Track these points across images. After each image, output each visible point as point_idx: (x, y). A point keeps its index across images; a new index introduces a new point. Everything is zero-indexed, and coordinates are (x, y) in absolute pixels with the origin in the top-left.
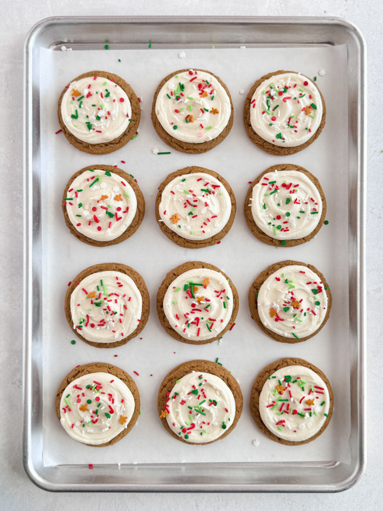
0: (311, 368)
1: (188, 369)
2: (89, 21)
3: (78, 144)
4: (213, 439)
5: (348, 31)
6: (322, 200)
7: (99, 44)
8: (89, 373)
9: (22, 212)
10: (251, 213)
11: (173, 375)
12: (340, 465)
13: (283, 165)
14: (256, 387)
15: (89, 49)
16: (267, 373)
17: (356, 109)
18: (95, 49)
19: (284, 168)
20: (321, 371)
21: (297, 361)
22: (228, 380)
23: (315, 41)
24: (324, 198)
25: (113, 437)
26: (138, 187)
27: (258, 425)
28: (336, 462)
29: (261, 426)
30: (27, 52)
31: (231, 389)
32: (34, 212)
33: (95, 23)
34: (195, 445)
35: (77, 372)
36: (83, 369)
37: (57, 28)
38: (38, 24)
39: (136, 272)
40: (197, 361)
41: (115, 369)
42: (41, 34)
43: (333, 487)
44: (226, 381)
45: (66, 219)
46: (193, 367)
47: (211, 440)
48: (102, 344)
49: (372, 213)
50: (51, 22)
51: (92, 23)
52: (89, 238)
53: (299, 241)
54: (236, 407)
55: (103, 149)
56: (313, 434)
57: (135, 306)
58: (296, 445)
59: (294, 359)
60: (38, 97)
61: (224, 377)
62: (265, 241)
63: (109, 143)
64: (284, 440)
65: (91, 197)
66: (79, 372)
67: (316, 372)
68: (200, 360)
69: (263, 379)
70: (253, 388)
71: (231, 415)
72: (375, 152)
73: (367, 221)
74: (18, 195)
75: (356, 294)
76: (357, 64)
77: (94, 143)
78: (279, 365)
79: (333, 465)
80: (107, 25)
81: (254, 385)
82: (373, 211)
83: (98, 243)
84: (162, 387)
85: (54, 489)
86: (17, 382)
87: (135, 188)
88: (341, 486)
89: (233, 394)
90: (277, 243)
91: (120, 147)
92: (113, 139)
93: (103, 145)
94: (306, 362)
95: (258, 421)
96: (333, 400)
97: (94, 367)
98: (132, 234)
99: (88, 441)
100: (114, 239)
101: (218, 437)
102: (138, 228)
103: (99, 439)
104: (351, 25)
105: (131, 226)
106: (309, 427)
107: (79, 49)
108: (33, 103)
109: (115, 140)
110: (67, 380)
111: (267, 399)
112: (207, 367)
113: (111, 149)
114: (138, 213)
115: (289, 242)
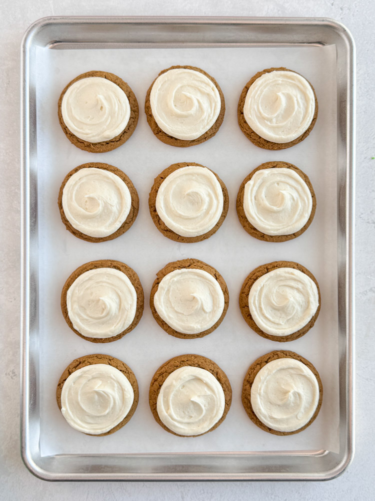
0: (301, 361)
1: (178, 364)
2: (85, 21)
3: (79, 143)
4: (203, 432)
5: (337, 31)
6: (312, 197)
7: (94, 43)
8: (90, 364)
9: (20, 207)
10: (243, 209)
11: (163, 369)
12: (329, 453)
13: (274, 162)
14: (248, 378)
15: (84, 48)
16: (258, 366)
17: (345, 107)
18: (91, 49)
19: (275, 165)
20: (310, 363)
21: (288, 354)
22: (217, 374)
23: (305, 41)
24: (314, 195)
25: (112, 427)
26: (133, 184)
27: (249, 416)
28: (325, 451)
29: (253, 417)
30: (24, 52)
31: (220, 383)
32: (31, 209)
33: (90, 23)
34: (185, 438)
35: (78, 363)
36: (84, 360)
37: (53, 27)
38: (35, 23)
39: (130, 268)
40: (187, 355)
41: (115, 361)
42: (38, 33)
43: (322, 476)
44: (215, 375)
45: (62, 215)
46: (183, 361)
47: (202, 433)
48: (98, 339)
49: (361, 218)
50: (47, 22)
51: (87, 23)
52: (84, 235)
53: (289, 236)
54: (226, 400)
55: (104, 147)
56: (303, 425)
57: (130, 302)
58: (286, 435)
59: (284, 351)
60: (35, 95)
61: (213, 371)
62: (256, 236)
63: (110, 141)
64: (274, 430)
65: (86, 194)
66: (80, 363)
67: (306, 364)
68: (190, 355)
69: (255, 371)
70: (245, 380)
71: (220, 408)
72: (365, 158)
73: (356, 225)
74: (16, 190)
75: (345, 288)
76: (346, 63)
77: (96, 142)
78: (270, 358)
79: (322, 454)
80: (102, 25)
81: (246, 377)
82: (362, 216)
83: (93, 239)
84: (153, 381)
85: (51, 479)
86: (11, 373)
87: (129, 185)
88: (330, 475)
89: (223, 387)
90: (268, 239)
91: (121, 145)
92: (113, 137)
93: (104, 144)
94: (296, 354)
95: (250, 411)
96: (322, 391)
97: (95, 358)
98: (127, 230)
99: (87, 431)
100: (109, 235)
101: (208, 430)
102: (132, 225)
103: (98, 429)
104: (341, 26)
105: (125, 223)
106: (299, 418)
107: (74, 48)
108: (30, 101)
109: (116, 138)
110: (69, 370)
111: (259, 391)
112: (196, 362)
113: (112, 146)
114: (133, 210)
115: (280, 238)
